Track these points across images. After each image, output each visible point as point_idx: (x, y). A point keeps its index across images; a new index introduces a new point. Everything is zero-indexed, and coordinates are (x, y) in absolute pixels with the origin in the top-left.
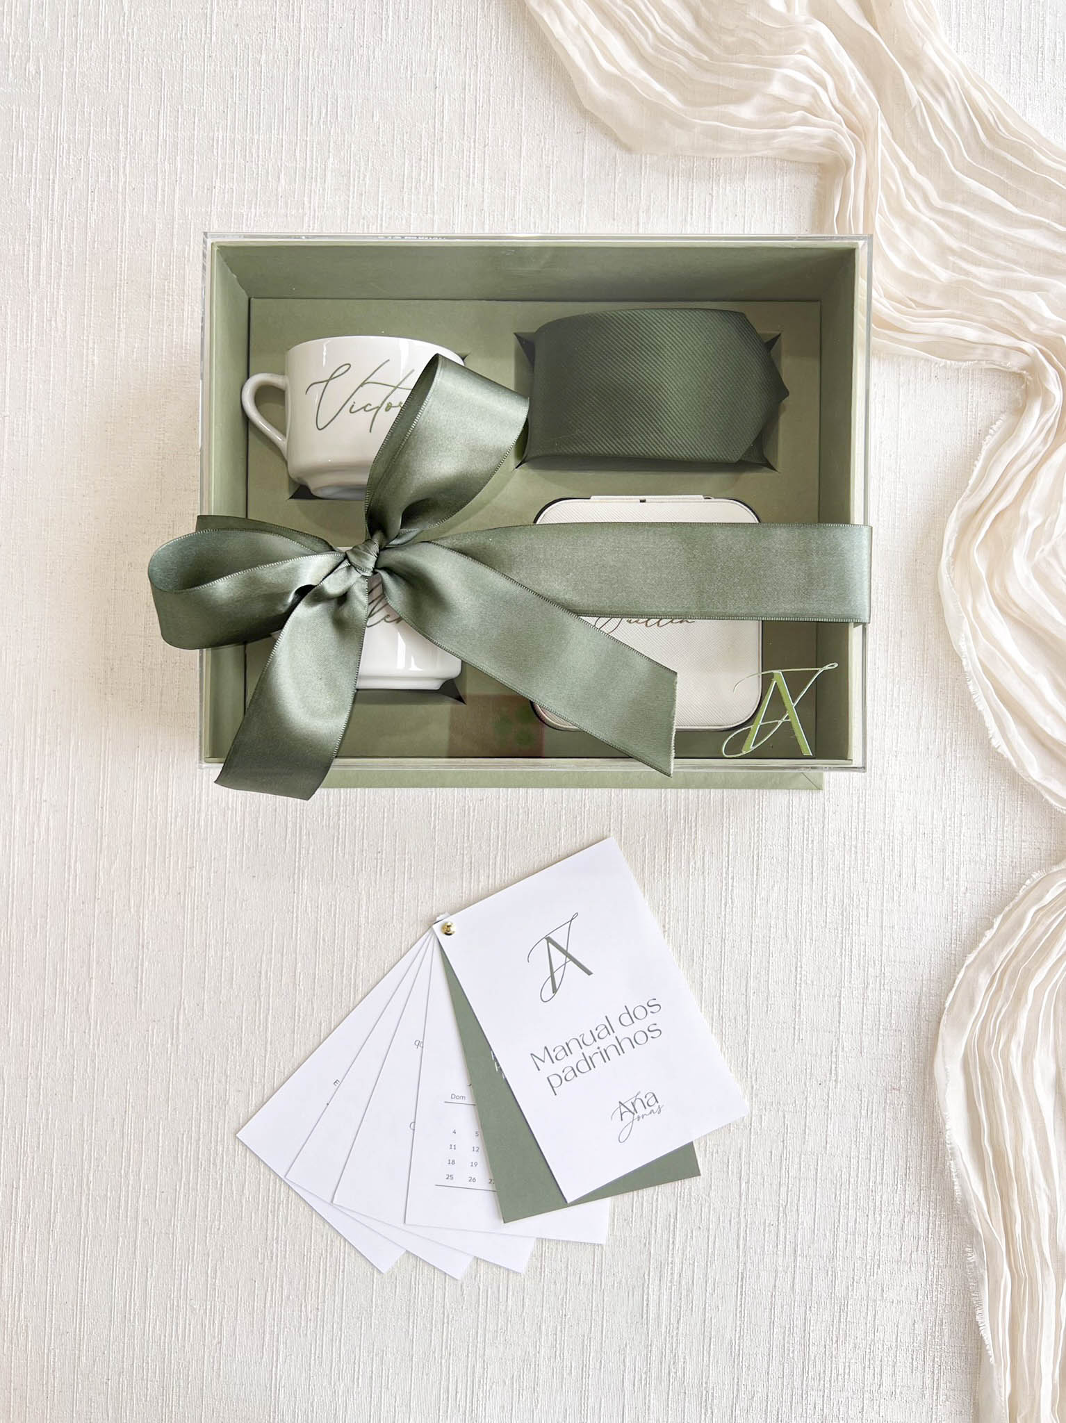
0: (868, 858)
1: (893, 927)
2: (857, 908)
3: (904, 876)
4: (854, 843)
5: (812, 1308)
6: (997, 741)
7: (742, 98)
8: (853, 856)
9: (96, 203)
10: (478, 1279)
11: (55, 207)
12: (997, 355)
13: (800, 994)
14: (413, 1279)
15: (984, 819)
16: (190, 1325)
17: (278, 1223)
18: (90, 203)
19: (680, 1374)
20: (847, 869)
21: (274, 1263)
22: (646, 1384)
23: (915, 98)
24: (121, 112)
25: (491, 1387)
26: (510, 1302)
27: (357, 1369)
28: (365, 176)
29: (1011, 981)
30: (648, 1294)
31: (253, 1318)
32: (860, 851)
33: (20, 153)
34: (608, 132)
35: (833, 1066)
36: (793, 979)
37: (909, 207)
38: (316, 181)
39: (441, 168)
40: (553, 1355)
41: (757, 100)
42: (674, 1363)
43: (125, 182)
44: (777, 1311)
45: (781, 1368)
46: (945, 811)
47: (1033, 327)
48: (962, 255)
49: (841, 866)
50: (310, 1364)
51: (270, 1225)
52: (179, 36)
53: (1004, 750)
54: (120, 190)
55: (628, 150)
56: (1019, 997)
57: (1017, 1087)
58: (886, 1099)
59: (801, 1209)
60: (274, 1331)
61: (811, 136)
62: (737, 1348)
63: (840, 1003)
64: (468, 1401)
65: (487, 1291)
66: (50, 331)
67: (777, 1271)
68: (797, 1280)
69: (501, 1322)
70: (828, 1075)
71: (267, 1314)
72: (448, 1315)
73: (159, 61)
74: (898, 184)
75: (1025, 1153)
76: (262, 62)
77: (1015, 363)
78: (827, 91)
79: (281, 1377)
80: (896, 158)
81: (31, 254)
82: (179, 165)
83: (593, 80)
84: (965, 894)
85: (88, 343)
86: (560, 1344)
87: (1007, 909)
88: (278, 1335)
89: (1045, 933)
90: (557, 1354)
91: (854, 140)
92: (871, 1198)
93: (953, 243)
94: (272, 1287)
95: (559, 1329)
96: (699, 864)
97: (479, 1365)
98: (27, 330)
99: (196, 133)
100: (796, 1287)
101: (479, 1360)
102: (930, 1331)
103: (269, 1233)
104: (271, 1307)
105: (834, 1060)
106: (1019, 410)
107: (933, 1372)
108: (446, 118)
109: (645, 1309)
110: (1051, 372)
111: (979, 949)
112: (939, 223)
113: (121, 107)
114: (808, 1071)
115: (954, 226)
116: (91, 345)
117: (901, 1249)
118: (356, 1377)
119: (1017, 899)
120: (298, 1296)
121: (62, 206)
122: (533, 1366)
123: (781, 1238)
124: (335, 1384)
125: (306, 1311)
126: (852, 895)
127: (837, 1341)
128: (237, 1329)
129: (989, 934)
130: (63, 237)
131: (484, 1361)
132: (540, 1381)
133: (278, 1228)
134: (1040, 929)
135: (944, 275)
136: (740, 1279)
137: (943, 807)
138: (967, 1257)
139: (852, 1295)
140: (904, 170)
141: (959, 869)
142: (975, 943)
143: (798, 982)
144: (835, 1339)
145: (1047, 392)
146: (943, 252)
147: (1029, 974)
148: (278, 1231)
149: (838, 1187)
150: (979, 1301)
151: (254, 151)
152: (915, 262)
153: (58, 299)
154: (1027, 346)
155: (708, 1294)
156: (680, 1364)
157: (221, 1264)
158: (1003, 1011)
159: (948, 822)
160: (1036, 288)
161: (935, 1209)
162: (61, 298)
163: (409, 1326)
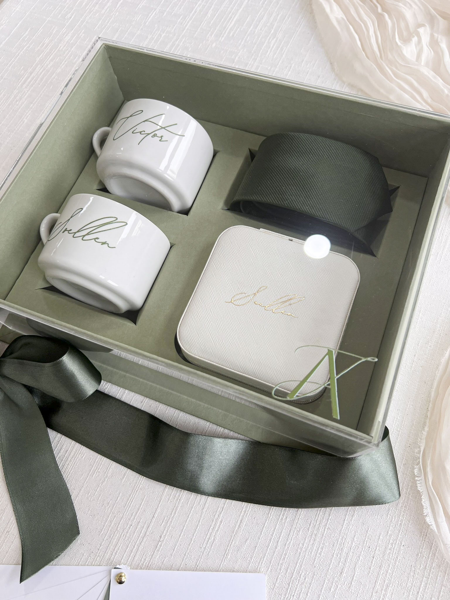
3: (344, 574)
49: (301, 545)
126: (301, 572)
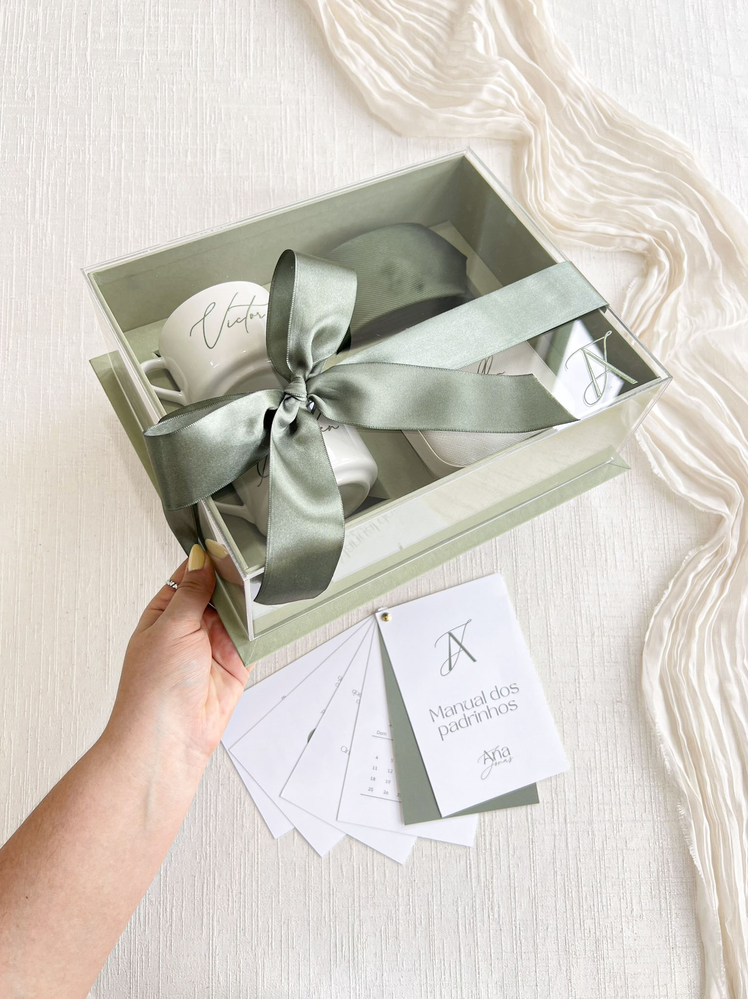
0: (585, 551)
1: (606, 594)
2: (582, 582)
3: (609, 561)
4: (575, 542)
5: (581, 860)
6: (657, 470)
7: (465, 102)
8: (575, 550)
9: (71, 171)
10: (352, 859)
11: (45, 174)
12: (628, 242)
13: (551, 643)
14: (307, 865)
15: (654, 521)
16: (149, 914)
17: (210, 832)
18: (67, 170)
19: (496, 916)
20: (572, 559)
21: (208, 862)
22: (473, 926)
23: (565, 103)
24: (86, 119)
25: (366, 940)
26: (375, 874)
27: (270, 936)
28: (240, 153)
29: (684, 622)
30: (470, 860)
31: (194, 905)
32: (579, 547)
33: (22, 143)
34: (386, 126)
35: (578, 690)
36: (546, 633)
37: (567, 162)
38: (210, 156)
39: (287, 148)
40: (408, 911)
41: (474, 103)
42: (492, 909)
43: (90, 158)
44: (558, 864)
45: (564, 905)
46: (630, 517)
47: (647, 226)
48: (601, 189)
49: (569, 557)
50: (237, 935)
51: (204, 834)
52: (122, 75)
53: (661, 475)
54: (87, 162)
55: (399, 135)
56: (690, 634)
57: (696, 693)
58: (613, 709)
59: (567, 790)
60: (209, 913)
61: (507, 123)
62: (533, 893)
63: (577, 647)
64: (351, 951)
65: (359, 868)
66: (42, 246)
67: (555, 835)
68: (569, 840)
69: (371, 889)
70: (575, 696)
71: (204, 900)
72: (333, 889)
73: (110, 89)
74: (560, 150)
75: (707, 737)
76: (174, 90)
77: (640, 247)
78: (513, 97)
79: (216, 947)
80: (557, 136)
81: (29, 201)
82: (123, 148)
83: (376, 96)
84: (648, 570)
85: (66, 252)
86: (412, 902)
87: (676, 575)
88: (213, 915)
89: (701, 589)
90: (411, 910)
91: (532, 125)
92: (611, 778)
93: (596, 183)
94: (207, 880)
95: (411, 891)
96: (478, 561)
97: (357, 923)
98: (27, 246)
99: (134, 130)
100: (569, 845)
101: (357, 920)
102: (660, 869)
103: (204, 840)
104: (207, 894)
105: (578, 685)
106: (645, 275)
107: (666, 898)
108: (288, 119)
109: (469, 871)
110: (661, 252)
111: (662, 602)
112: (585, 170)
113: (86, 115)
114: (562, 694)
115: (595, 172)
116: (68, 254)
117: (635, 812)
118: (270, 942)
119: (681, 569)
120: (226, 885)
121: (49, 173)
122: (394, 920)
123: (556, 811)
124: (255, 949)
125: (232, 895)
127: (600, 882)
128: (183, 914)
129: (667, 593)
130: (50, 191)
131: (360, 921)
132: (401, 932)
133: (210, 835)
134: (698, 588)
135: (592, 200)
136: (531, 843)
137: (628, 515)
138: (679, 811)
139: (606, 848)
140: (563, 143)
141: (642, 554)
142: (659, 600)
143: (549, 634)
144: (598, 881)
145: (660, 264)
146: (590, 188)
147: (694, 618)
148: (210, 837)
149: (589, 772)
150: (691, 841)
151: (170, 139)
152: (573, 192)
153: (47, 227)
154: (646, 236)
155: (510, 856)
156: (496, 909)
157: (170, 866)
158: (681, 642)
159: (632, 525)
160: (647, 203)
161: (654, 782)
162: (49, 227)
163: (306, 900)
